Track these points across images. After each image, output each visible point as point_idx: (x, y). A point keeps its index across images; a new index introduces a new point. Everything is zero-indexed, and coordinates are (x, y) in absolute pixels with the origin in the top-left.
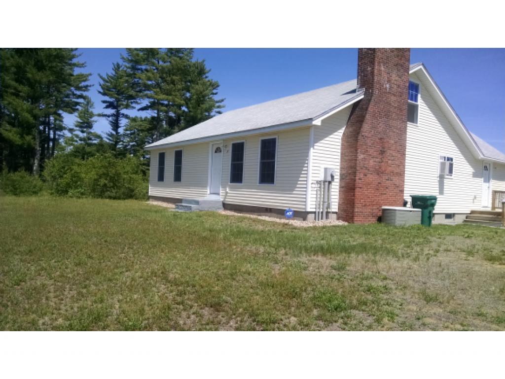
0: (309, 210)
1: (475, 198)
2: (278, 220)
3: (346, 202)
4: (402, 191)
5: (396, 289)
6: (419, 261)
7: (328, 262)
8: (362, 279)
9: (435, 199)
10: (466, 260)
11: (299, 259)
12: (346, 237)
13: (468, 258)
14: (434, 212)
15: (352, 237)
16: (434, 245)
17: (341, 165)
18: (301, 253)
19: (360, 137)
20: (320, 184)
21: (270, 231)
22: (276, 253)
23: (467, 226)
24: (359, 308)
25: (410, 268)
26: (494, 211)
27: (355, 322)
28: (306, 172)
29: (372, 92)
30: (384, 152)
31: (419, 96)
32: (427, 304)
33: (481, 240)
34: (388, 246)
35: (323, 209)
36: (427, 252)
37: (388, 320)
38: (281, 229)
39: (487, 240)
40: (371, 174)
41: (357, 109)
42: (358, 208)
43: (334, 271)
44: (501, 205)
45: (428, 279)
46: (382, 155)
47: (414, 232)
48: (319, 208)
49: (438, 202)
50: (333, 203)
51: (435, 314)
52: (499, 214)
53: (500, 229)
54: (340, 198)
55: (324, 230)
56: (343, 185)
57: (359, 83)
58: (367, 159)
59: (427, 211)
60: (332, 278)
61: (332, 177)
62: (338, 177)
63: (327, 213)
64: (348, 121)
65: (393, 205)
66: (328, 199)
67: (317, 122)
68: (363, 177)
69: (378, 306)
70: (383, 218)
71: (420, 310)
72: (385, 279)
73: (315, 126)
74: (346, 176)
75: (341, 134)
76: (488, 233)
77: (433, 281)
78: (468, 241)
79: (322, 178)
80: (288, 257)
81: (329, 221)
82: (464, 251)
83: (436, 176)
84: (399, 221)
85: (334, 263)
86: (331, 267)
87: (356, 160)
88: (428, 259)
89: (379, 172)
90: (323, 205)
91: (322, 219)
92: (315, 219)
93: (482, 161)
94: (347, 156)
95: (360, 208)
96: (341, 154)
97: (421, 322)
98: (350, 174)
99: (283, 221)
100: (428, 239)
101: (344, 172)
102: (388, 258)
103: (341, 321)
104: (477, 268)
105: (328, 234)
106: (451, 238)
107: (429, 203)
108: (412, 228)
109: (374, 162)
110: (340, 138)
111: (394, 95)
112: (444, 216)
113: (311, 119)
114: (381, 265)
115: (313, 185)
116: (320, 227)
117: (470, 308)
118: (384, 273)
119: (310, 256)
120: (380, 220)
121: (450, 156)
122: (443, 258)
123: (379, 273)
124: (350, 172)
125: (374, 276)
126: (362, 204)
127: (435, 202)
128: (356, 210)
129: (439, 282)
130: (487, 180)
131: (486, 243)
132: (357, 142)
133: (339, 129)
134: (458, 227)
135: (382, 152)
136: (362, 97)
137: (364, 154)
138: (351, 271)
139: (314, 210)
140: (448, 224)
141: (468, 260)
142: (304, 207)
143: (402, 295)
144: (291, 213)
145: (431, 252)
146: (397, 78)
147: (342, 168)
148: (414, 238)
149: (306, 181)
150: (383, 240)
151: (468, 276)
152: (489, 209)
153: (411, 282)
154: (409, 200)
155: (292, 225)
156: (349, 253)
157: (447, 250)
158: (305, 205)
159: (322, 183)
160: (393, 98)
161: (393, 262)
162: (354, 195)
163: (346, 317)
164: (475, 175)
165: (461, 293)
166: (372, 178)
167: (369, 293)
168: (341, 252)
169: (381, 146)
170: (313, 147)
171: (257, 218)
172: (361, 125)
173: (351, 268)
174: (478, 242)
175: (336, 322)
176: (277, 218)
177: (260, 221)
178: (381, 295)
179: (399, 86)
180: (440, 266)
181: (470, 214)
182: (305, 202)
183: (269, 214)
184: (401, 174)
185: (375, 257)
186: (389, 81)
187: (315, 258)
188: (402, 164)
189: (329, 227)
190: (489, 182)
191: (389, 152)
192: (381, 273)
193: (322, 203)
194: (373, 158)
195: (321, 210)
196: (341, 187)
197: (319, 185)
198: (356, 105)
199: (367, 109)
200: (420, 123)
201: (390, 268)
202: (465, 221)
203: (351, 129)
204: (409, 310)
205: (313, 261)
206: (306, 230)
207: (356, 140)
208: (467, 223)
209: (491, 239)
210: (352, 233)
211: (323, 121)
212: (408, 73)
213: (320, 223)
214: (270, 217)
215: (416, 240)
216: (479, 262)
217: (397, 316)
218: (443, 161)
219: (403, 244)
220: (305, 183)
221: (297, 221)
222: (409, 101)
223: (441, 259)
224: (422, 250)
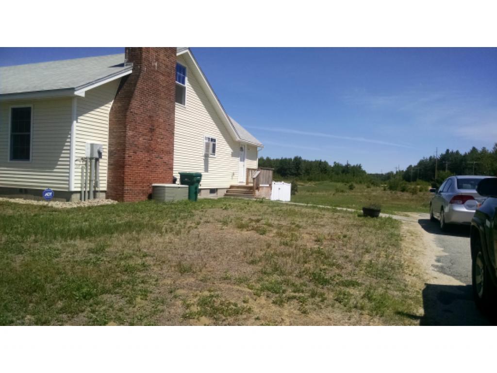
0: (73, 189)
1: (234, 174)
2: (35, 203)
3: (116, 180)
4: (171, 169)
5: (154, 265)
6: (180, 234)
7: (86, 245)
8: (121, 259)
9: (200, 175)
10: (221, 229)
11: (51, 245)
12: (113, 217)
13: (223, 228)
14: (199, 188)
15: (119, 216)
16: (196, 218)
17: (110, 141)
18: (55, 238)
19: (128, 113)
20: (86, 161)
21: (21, 215)
22: (23, 242)
23: (227, 199)
24: (112, 292)
25: (171, 243)
26: (247, 185)
27: (104, 308)
28: (68, 148)
29: (141, 68)
30: (154, 129)
31: (186, 79)
32: (181, 276)
33: (235, 211)
34: (155, 222)
35: (90, 187)
36: (190, 225)
37: (141, 299)
38: (36, 212)
39: (240, 210)
40: (142, 151)
41: (126, 84)
42: (128, 186)
43: (91, 254)
44: (252, 181)
45: (186, 251)
46: (151, 133)
47: (180, 207)
48: (85, 187)
49: (202, 178)
50: (101, 182)
51: (187, 284)
52: (251, 188)
53: (251, 200)
54: (109, 177)
55: (90, 210)
56: (112, 162)
57: (127, 57)
58: (136, 136)
59: (193, 187)
60: (87, 263)
61: (100, 154)
62: (107, 154)
63: (95, 192)
64: (117, 95)
65: (163, 183)
66: (96, 177)
67: (81, 93)
68: (133, 155)
69: (133, 285)
70: (153, 195)
71: (174, 283)
72: (145, 256)
73: (79, 97)
74: (115, 153)
75: (109, 109)
76: (242, 205)
77: (191, 252)
78: (225, 212)
79: (87, 154)
80: (38, 245)
81: (96, 200)
82: (221, 222)
83: (202, 155)
84: (168, 197)
85: (92, 245)
86: (89, 250)
87: (125, 137)
88: (189, 232)
89: (149, 150)
90: (90, 184)
91: (89, 198)
92: (81, 199)
93: (239, 143)
94: (116, 132)
95: (130, 186)
96: (110, 130)
97: (173, 294)
98: (119, 151)
99: (41, 203)
100: (192, 212)
101: (112, 149)
102: (152, 234)
103: (89, 309)
104: (228, 236)
105: (93, 214)
106: (212, 210)
107: (195, 179)
108: (180, 203)
109: (144, 139)
110: (108, 112)
111: (163, 75)
112: (209, 191)
113: (73, 89)
114: (143, 242)
115: (78, 163)
116: (85, 208)
117: (219, 273)
118: (145, 250)
119: (65, 241)
120: (150, 197)
121: (214, 137)
122: (202, 230)
123: (140, 250)
124: (119, 148)
125: (134, 254)
126: (132, 181)
127: (201, 179)
128: (126, 188)
129: (196, 252)
130: (242, 160)
131: (239, 213)
132: (126, 118)
133: (107, 103)
134: (219, 200)
135: (152, 130)
136: (131, 72)
137: (133, 131)
138: (111, 252)
139: (79, 190)
140: (212, 198)
141: (223, 229)
142: (67, 186)
143: (160, 270)
144: (51, 193)
145: (193, 225)
146: (165, 58)
147: (110, 145)
148: (180, 212)
149: (69, 157)
150: (150, 217)
151: (220, 243)
152: (244, 184)
153: (169, 256)
154: (178, 177)
155: (52, 207)
156: (112, 233)
157: (207, 222)
158: (69, 184)
159: (89, 160)
160: (162, 78)
161: (156, 238)
162: (123, 173)
163: (95, 304)
164: (234, 155)
165: (213, 260)
166: (142, 156)
167: (126, 273)
168: (103, 233)
169: (151, 124)
170: (77, 119)
171: (8, 201)
172: (130, 101)
173: (112, 249)
174: (232, 213)
175: (82, 312)
176: (34, 200)
177: (10, 204)
178: (139, 273)
179: (167, 66)
180: (199, 237)
181: (230, 188)
182: (69, 181)
183: (24, 196)
184: (170, 152)
185: (138, 234)
186: (157, 60)
187: (72, 242)
188: (171, 143)
189: (96, 207)
190: (244, 161)
191: (158, 131)
192: (142, 250)
193: (88, 182)
194: (143, 135)
195: (88, 189)
196: (110, 164)
197: (84, 163)
198: (124, 80)
199: (135, 84)
200: (188, 104)
201: (152, 244)
202: (225, 195)
203: (119, 105)
204: (164, 284)
205: (68, 246)
206: (68, 211)
207: (125, 116)
208: (227, 197)
209: (243, 209)
210: (120, 212)
211: (87, 92)
212: (175, 54)
213: (86, 204)
214: (25, 199)
215: (182, 214)
216: (231, 230)
217: (151, 292)
218: (207, 141)
219: (169, 219)
220: (68, 159)
221: (59, 203)
222: (177, 82)
223: (200, 230)
224: (185, 223)
